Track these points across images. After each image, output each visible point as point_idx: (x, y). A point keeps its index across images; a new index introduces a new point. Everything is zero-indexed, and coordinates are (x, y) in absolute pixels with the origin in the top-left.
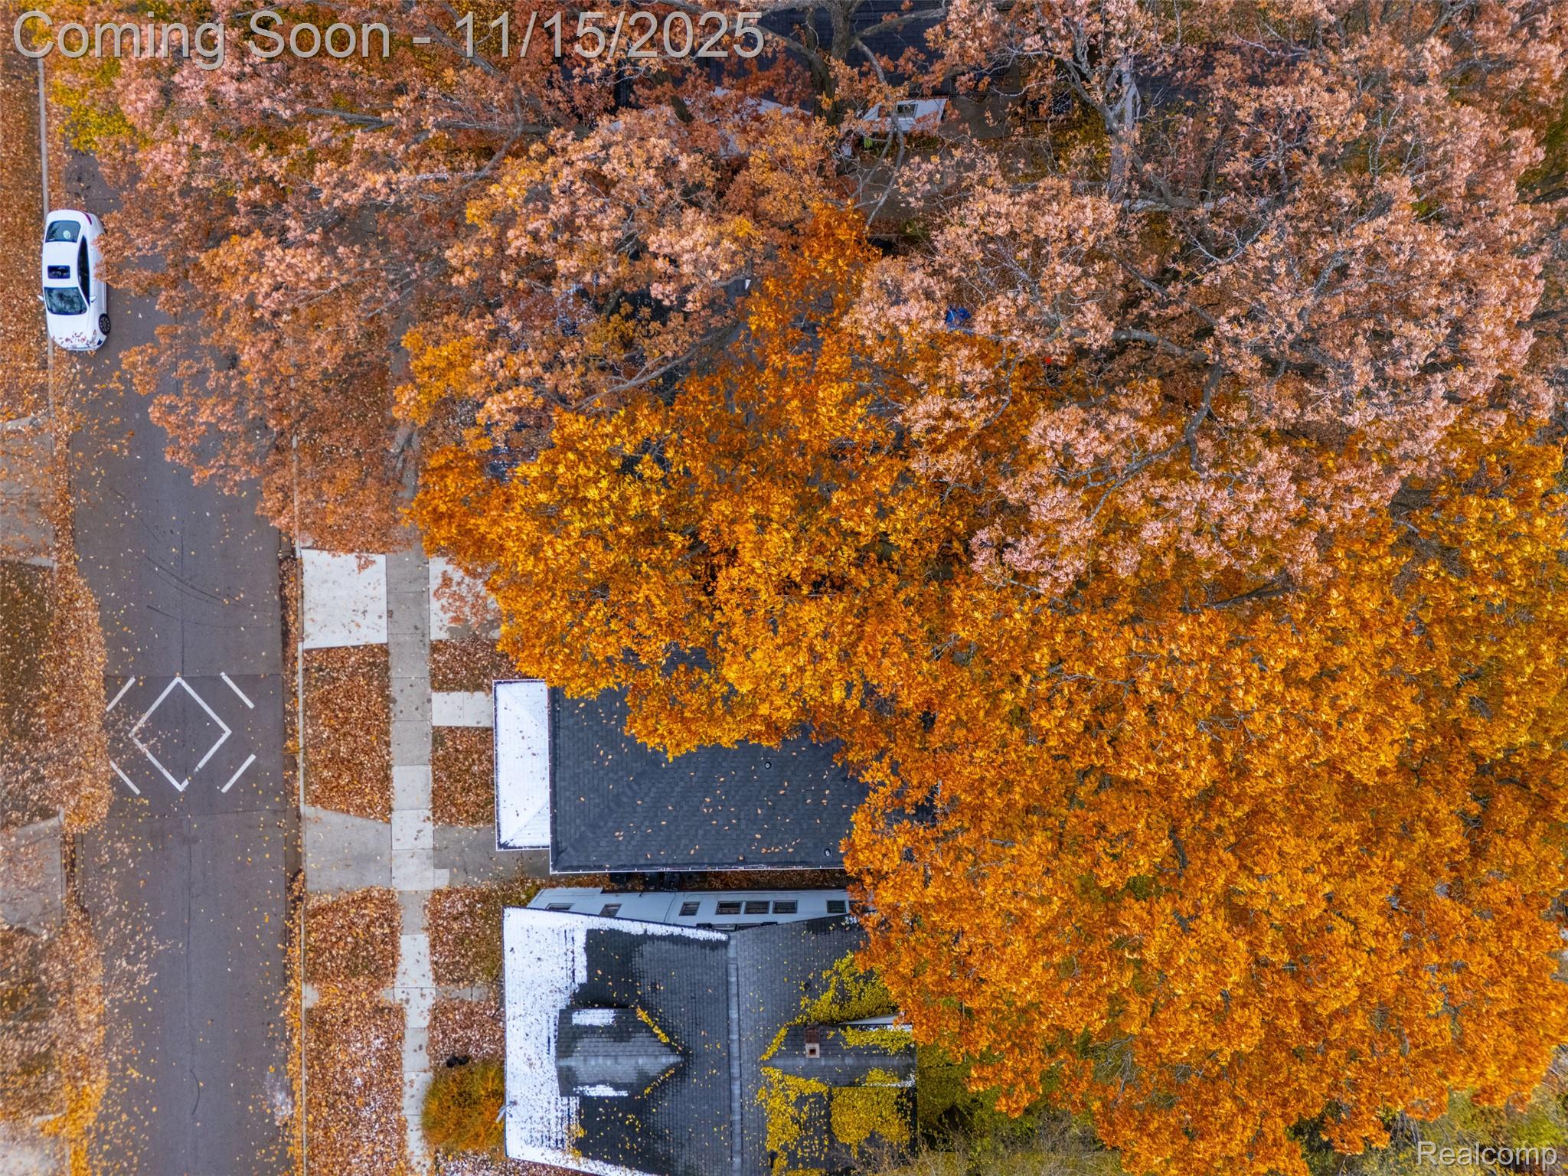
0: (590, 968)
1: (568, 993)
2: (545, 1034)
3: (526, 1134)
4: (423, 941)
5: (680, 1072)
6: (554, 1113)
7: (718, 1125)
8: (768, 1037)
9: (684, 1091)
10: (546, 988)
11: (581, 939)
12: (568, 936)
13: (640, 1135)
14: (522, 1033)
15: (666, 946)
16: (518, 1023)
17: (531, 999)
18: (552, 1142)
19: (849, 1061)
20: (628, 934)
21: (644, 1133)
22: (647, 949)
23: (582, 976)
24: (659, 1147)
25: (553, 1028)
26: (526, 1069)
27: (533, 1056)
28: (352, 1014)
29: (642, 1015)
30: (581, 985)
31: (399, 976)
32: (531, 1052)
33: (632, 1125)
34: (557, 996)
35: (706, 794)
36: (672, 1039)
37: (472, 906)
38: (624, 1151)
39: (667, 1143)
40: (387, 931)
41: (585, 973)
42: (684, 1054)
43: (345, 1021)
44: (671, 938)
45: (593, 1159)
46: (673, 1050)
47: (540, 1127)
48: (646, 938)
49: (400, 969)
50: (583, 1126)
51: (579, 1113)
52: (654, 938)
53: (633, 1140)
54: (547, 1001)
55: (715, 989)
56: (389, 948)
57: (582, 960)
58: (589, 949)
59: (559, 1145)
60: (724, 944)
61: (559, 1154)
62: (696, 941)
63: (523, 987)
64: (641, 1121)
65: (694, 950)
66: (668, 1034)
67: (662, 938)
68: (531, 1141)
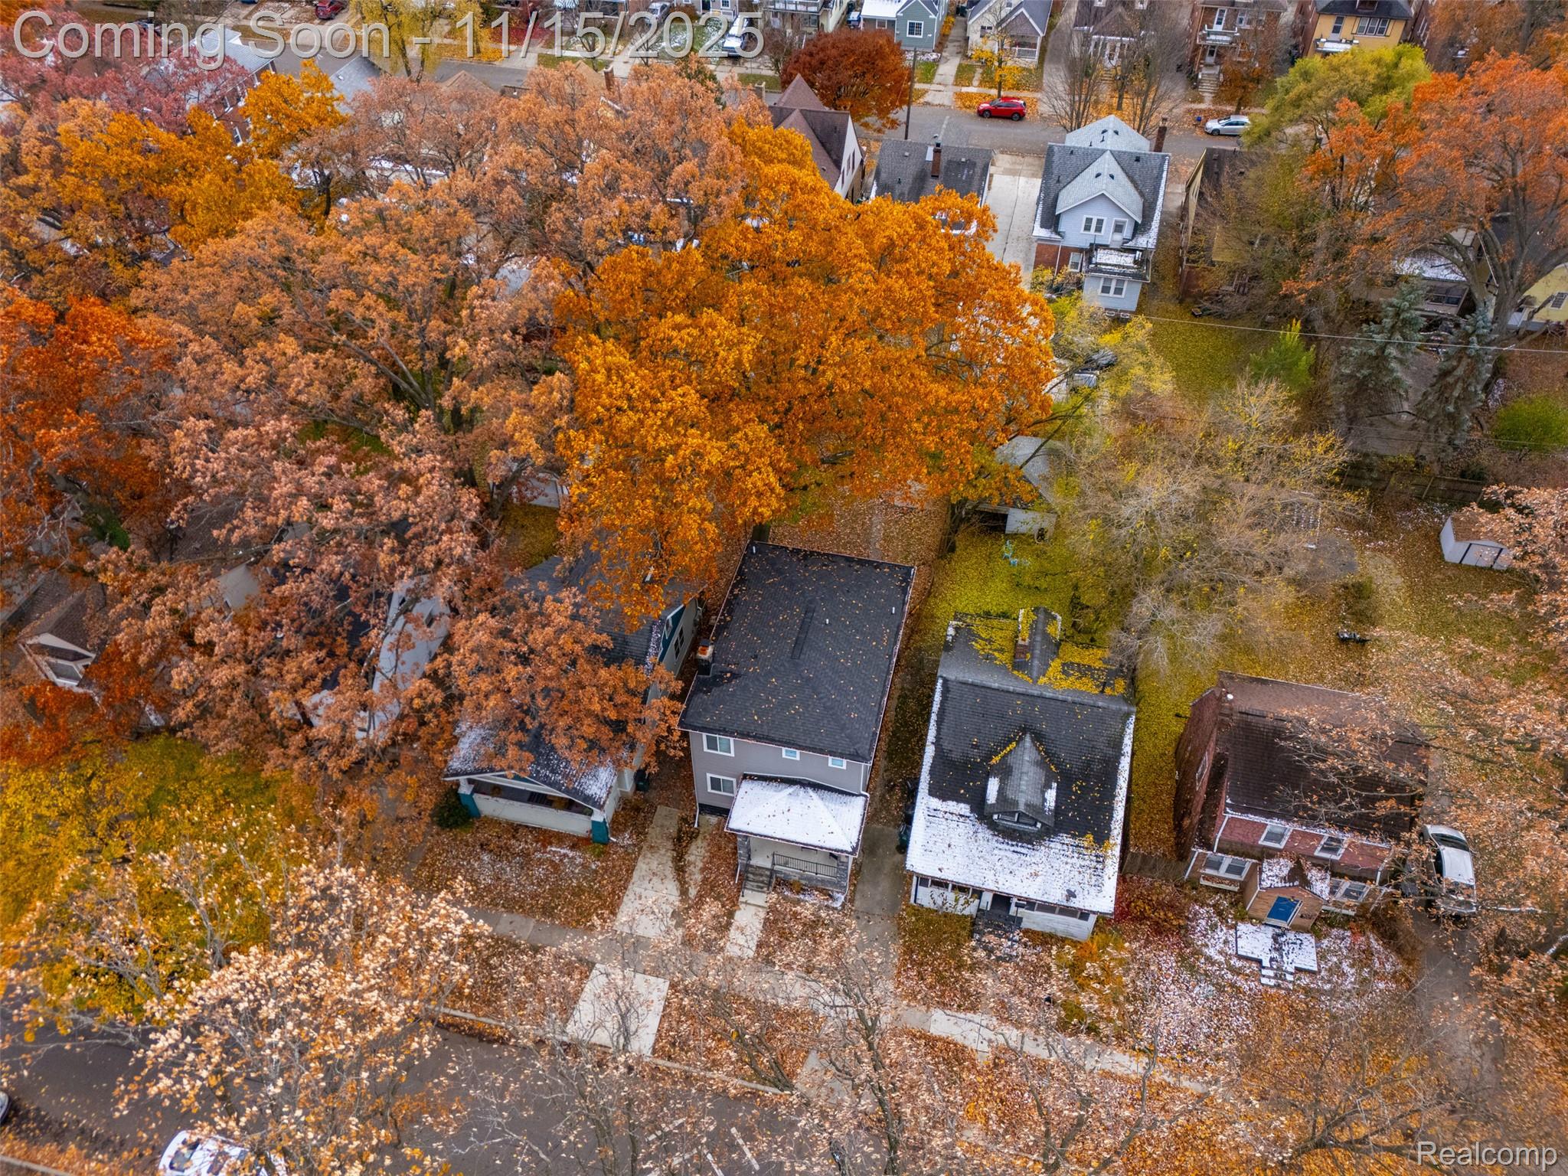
0: (959, 799)
1: (977, 824)
2: (1010, 854)
3: (1093, 891)
4: (938, 1014)
5: (1038, 737)
6: (1074, 860)
7: (1076, 714)
8: (1017, 678)
9: (1053, 737)
10: (973, 846)
11: (935, 803)
12: (933, 814)
13: (1088, 782)
14: (1009, 877)
15: (945, 726)
16: (1001, 880)
17: (981, 862)
18: (1100, 866)
19: (1038, 638)
20: (934, 758)
21: (1086, 778)
22: (946, 746)
23: (964, 809)
24: (1097, 767)
25: (1005, 846)
26: (1039, 879)
27: (1030, 870)
28: (996, 1093)
29: (996, 760)
30: (972, 811)
31: (966, 1043)
32: (1025, 872)
33: (1081, 788)
34: (980, 836)
35: (837, 659)
36: (1013, 739)
37: (913, 962)
38: (1101, 799)
39: (1093, 760)
40: (923, 1042)
41: (962, 805)
42: (1024, 731)
43: (1002, 1101)
44: (939, 723)
45: (1110, 830)
46: (1021, 739)
47: (1087, 876)
48: (937, 744)
49: (960, 1040)
50: (1082, 835)
51: (1074, 836)
52: (938, 737)
53: (1092, 790)
54: (986, 847)
55: (977, 696)
56: (939, 1044)
57: (952, 806)
58: (944, 798)
59: (1101, 860)
60: (946, 681)
61: (1108, 862)
62: (942, 703)
63: (971, 867)
64: (1078, 779)
65: (949, 704)
66: (1010, 741)
67: (939, 730)
68: (1099, 886)
